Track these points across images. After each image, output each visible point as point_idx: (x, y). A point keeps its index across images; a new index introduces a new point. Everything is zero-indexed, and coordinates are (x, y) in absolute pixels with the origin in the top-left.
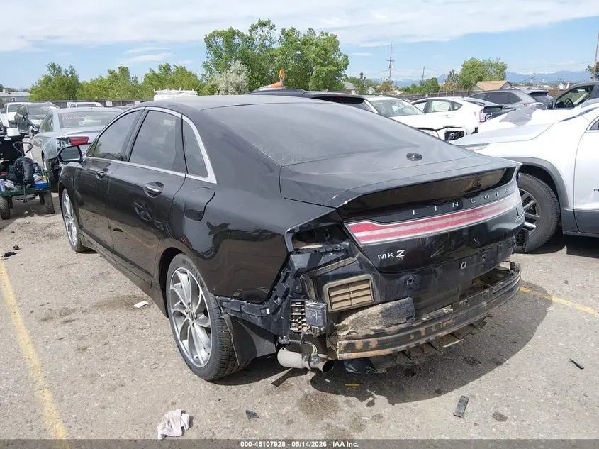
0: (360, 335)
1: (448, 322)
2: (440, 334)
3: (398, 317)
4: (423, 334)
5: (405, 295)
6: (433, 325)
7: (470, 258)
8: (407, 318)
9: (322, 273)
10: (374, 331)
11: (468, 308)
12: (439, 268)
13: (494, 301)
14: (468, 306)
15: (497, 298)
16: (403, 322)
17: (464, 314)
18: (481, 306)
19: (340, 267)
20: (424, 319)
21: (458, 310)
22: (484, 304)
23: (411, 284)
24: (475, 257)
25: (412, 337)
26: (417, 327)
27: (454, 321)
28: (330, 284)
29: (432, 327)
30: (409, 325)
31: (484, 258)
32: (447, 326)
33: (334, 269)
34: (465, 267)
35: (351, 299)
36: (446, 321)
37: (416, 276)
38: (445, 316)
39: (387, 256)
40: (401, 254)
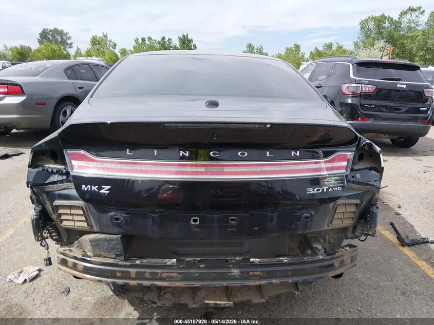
1: (170, 274)
2: (158, 283)
4: (147, 275)
5: (115, 231)
6: (148, 271)
7: (207, 216)
8: (115, 254)
9: (50, 190)
10: (83, 256)
11: (202, 268)
12: (157, 215)
13: (255, 273)
14: (202, 266)
15: (263, 272)
16: (112, 257)
17: (196, 273)
18: (228, 273)
19: (65, 189)
20: (138, 262)
21: (185, 266)
22: (236, 272)
23: (119, 223)
24: (216, 216)
25: (119, 274)
26: (125, 266)
27: (180, 276)
28: (57, 202)
29: (145, 272)
30: (117, 261)
31: (232, 220)
32: (167, 277)
33: (59, 189)
34: (198, 223)
35: (75, 221)
36: (166, 273)
37: (125, 215)
38: (165, 267)
39: (91, 188)
40: (105, 190)
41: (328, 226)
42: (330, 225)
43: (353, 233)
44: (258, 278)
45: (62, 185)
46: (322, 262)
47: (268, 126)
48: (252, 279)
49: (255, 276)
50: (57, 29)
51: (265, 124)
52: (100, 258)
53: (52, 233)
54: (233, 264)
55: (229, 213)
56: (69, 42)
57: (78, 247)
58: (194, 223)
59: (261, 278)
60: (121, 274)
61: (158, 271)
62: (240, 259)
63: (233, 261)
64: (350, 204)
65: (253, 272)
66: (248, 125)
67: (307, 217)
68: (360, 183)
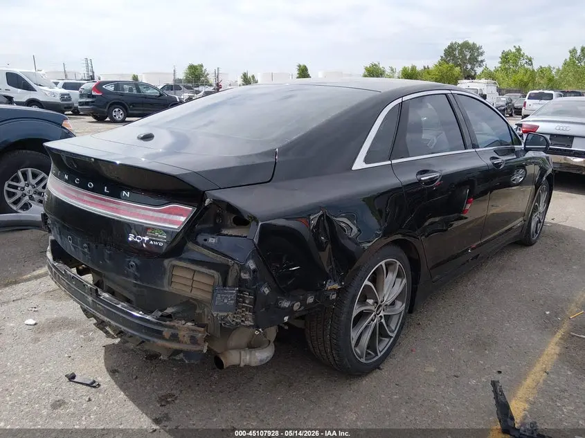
7: (75, 237)
13: (100, 307)
15: (105, 308)
18: (86, 297)
22: (90, 299)
24: (79, 239)
27: (67, 286)
34: (71, 242)
36: (63, 279)
42: (170, 287)
47: (93, 160)
48: (99, 312)
50: (468, 43)
51: (91, 158)
56: (480, 58)
65: (99, 304)
67: (131, 266)
68: (212, 250)
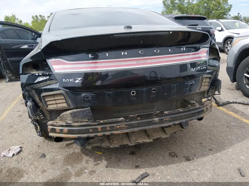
0: (58, 124)
1: (121, 126)
2: (115, 132)
3: (82, 118)
4: (108, 129)
5: (87, 105)
6: (108, 126)
7: (140, 89)
8: (88, 119)
9: (38, 87)
10: (66, 123)
11: (139, 120)
12: (111, 92)
13: (166, 119)
14: (138, 119)
15: (171, 118)
16: (86, 121)
17: (135, 123)
18: (153, 121)
19: (48, 85)
20: (102, 122)
21: (129, 120)
22: (157, 119)
23: (88, 100)
24: (144, 89)
25: (91, 131)
26: (95, 125)
27: (127, 126)
28: (43, 94)
29: (107, 127)
30: (89, 123)
31: (154, 90)
32: (120, 128)
33: (44, 86)
34: (135, 94)
35: (57, 104)
36: (119, 125)
37: (92, 95)
38: (117, 122)
39: (69, 80)
40: (78, 81)
41: (199, 90)
42: (200, 90)
43: (207, 94)
44: (168, 122)
45: (47, 83)
46: (199, 109)
47: (171, 32)
48: (165, 123)
49: (167, 121)
51: (169, 31)
52: (78, 123)
53: (40, 115)
54: (155, 115)
55: (152, 87)
57: (60, 120)
58: (132, 95)
59: (170, 121)
60: (93, 130)
61: (114, 125)
62: (159, 112)
63: (156, 114)
64: (207, 77)
65: (165, 119)
66: (160, 33)
67: (191, 85)
68: (211, 66)
